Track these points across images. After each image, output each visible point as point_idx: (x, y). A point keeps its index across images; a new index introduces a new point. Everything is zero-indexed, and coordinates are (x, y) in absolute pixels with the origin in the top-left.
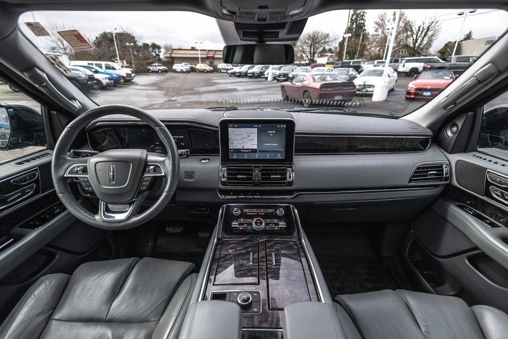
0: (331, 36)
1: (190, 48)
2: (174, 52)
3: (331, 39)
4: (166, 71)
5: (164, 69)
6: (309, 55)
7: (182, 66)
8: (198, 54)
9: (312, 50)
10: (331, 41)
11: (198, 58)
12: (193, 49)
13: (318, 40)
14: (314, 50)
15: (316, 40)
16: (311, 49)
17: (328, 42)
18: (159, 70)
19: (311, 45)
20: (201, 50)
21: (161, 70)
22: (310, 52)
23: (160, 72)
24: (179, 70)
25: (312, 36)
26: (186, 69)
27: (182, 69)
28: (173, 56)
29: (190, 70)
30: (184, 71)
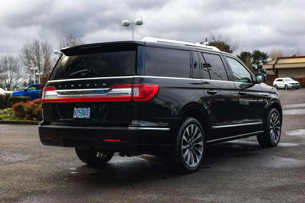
24: (283, 86)
26: (292, 84)
27: (286, 85)
28: (277, 66)
29: (299, 85)
30: (289, 87)
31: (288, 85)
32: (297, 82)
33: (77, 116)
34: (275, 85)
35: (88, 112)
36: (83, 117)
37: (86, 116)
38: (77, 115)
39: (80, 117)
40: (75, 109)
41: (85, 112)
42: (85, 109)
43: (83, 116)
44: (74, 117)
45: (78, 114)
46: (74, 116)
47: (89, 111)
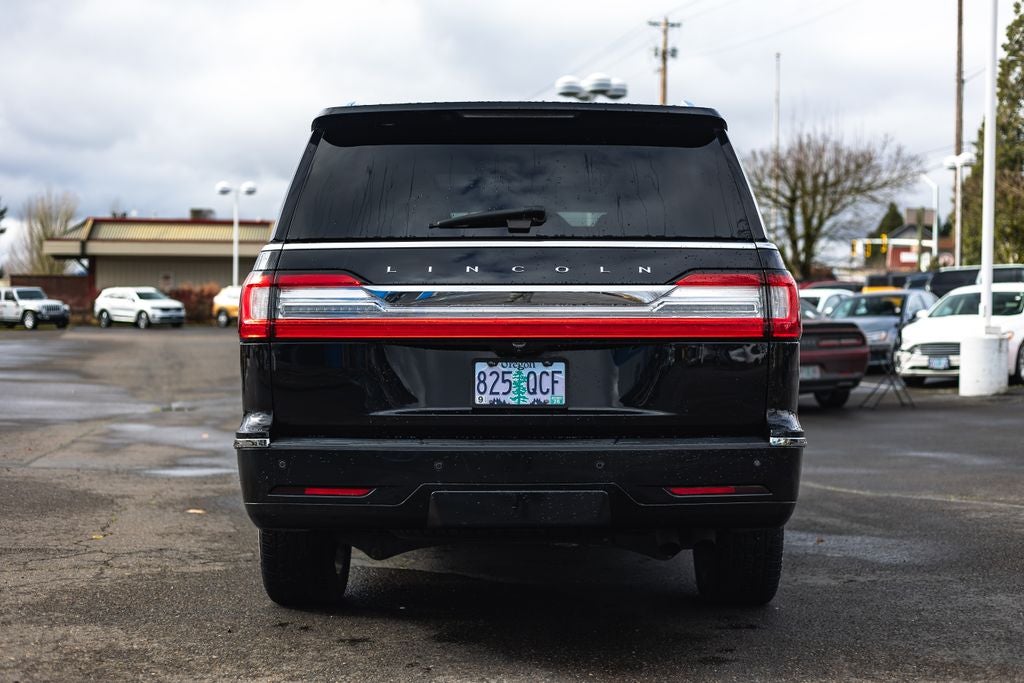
0: (883, 158)
1: (187, 216)
2: (106, 231)
3: (885, 176)
4: (60, 321)
5: (49, 308)
6: (787, 243)
7: (142, 296)
8: (230, 242)
9: (799, 219)
10: (885, 184)
11: (229, 260)
12: (199, 218)
13: (821, 179)
14: (808, 222)
15: (815, 177)
16: (792, 220)
17: (870, 187)
18: (26, 312)
19: (793, 200)
20: (243, 224)
21: (35, 314)
22: (790, 230)
23: (29, 323)
24: (131, 317)
25: (790, 163)
26: (164, 310)
27: (141, 312)
28: (94, 248)
29: (183, 313)
30: (152, 321)
31: (150, 312)
32: (176, 304)
33: (492, 397)
34: (103, 311)
35: (554, 382)
36: (529, 400)
37: (543, 398)
38: (491, 393)
39: (510, 400)
40: (480, 367)
41: (539, 382)
42: (539, 368)
43: (526, 395)
44: (477, 402)
45: (501, 387)
46: (477, 396)
47: (561, 378)
